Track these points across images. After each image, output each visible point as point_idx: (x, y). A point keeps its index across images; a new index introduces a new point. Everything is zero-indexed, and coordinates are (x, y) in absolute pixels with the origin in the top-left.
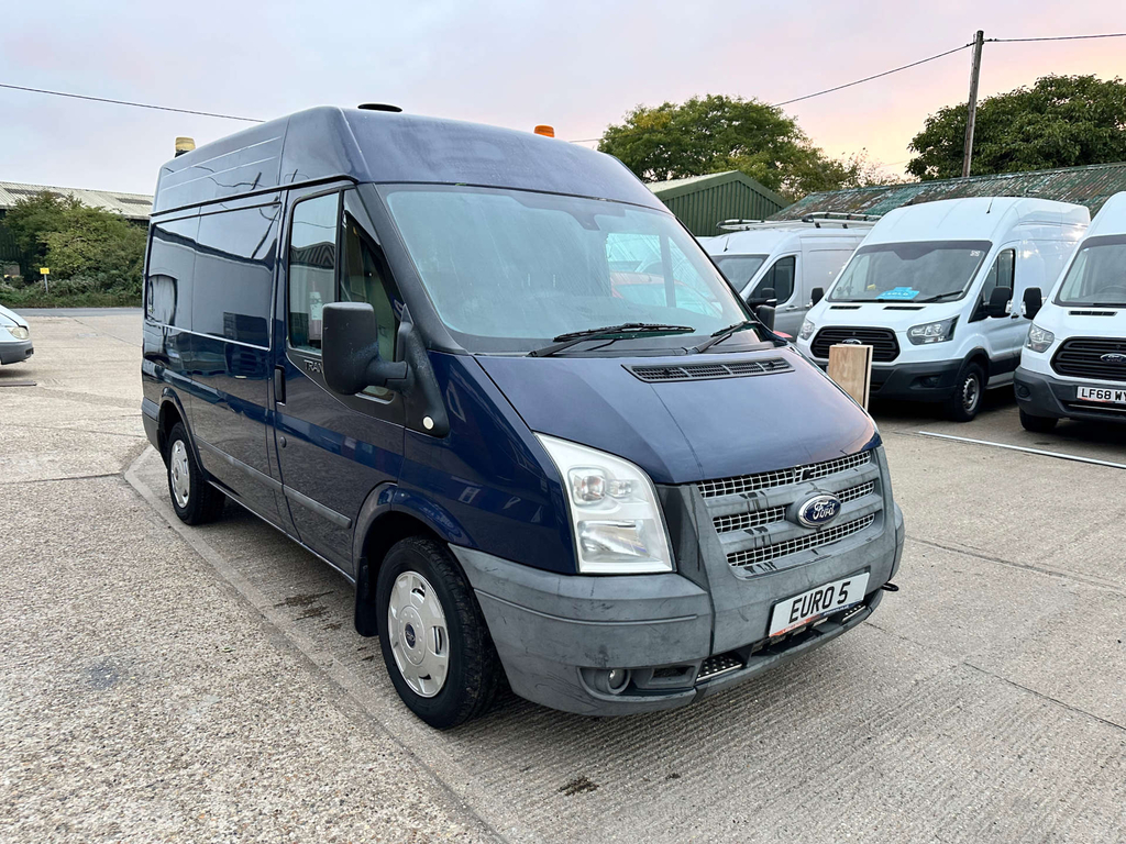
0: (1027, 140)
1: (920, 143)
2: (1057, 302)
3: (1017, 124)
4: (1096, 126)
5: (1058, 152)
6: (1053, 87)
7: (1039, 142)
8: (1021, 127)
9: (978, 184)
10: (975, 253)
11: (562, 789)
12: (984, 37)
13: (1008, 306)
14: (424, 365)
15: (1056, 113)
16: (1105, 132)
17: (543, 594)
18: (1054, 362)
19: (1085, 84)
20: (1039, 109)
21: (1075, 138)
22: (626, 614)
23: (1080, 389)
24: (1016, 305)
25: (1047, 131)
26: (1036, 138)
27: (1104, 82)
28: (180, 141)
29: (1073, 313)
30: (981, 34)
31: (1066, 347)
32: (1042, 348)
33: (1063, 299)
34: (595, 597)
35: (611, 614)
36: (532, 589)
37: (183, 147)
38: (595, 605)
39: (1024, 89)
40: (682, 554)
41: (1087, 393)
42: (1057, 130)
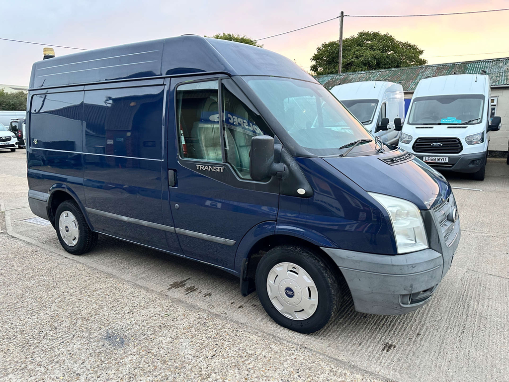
0: (357, 57)
1: (316, 58)
2: (408, 123)
3: (353, 51)
4: (381, 52)
5: (369, 62)
6: (364, 36)
7: (362, 59)
8: (355, 52)
9: (352, 76)
10: (373, 104)
11: (383, 349)
12: (344, 14)
13: (388, 126)
14: (294, 165)
15: (367, 47)
16: (384, 55)
17: (383, 265)
18: (413, 147)
19: (376, 35)
20: (359, 45)
21: (374, 57)
22: (421, 269)
23: (424, 157)
24: (391, 125)
25: (365, 54)
26: (360, 57)
27: (382, 35)
28: (45, 49)
29: (417, 128)
30: (342, 13)
31: (418, 141)
32: (408, 142)
33: (410, 122)
34: (408, 264)
35: (415, 270)
36: (378, 264)
37: (49, 53)
38: (409, 267)
39: (354, 36)
40: (432, 240)
41: (427, 159)
42: (368, 54)
